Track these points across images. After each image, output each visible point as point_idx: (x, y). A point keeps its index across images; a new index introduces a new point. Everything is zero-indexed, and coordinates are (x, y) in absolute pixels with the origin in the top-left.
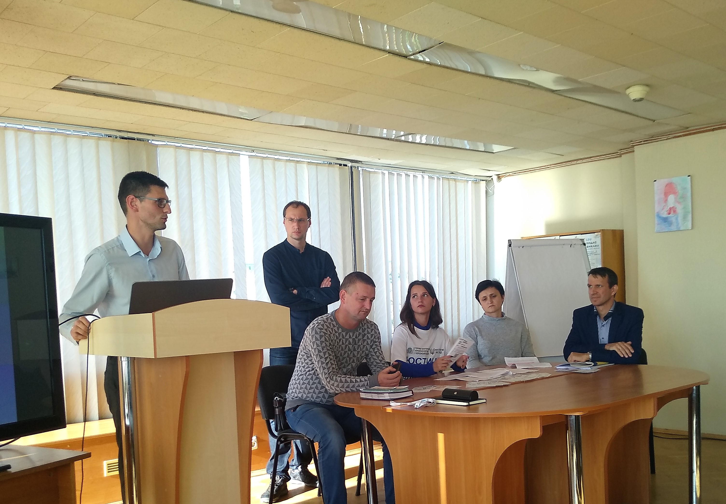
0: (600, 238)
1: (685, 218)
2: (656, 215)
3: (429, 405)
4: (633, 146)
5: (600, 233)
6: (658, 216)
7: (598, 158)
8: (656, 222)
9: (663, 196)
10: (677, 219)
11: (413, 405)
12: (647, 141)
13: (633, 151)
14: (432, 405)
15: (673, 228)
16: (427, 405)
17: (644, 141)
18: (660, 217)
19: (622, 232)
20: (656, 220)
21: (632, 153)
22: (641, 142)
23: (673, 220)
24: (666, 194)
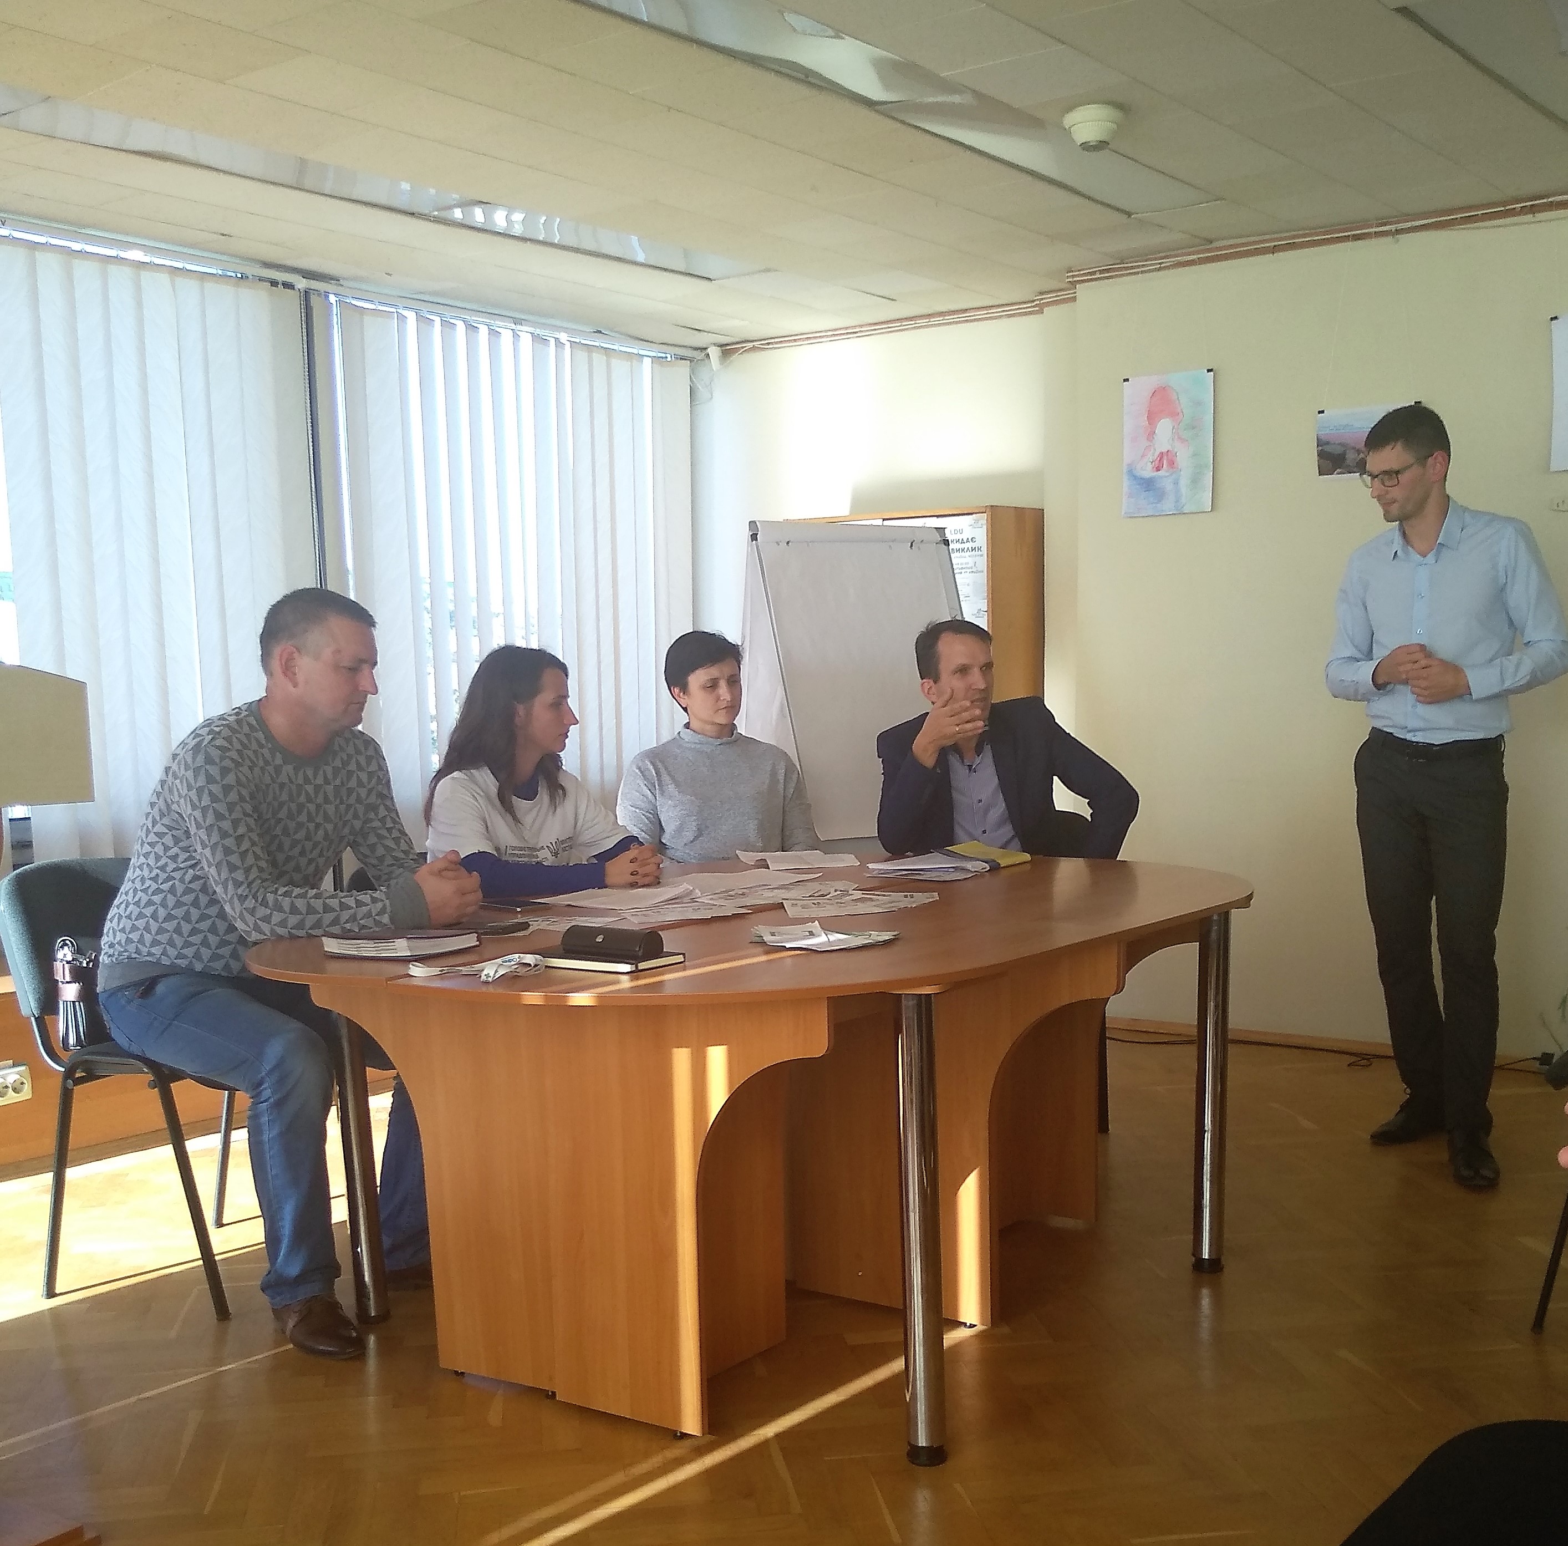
0: (985, 527)
1: (1195, 481)
2: (1125, 471)
3: (523, 971)
4: (1073, 284)
5: (986, 514)
6: (1131, 473)
7: (985, 314)
8: (1125, 489)
9: (1144, 421)
10: (1176, 483)
11: (477, 975)
12: (1108, 271)
13: (1074, 299)
14: (532, 973)
15: (1168, 505)
16: (519, 973)
17: (1101, 272)
18: (1135, 477)
19: (1039, 514)
20: (1126, 482)
21: (1070, 304)
22: (1094, 273)
23: (1168, 485)
24: (1152, 418)
